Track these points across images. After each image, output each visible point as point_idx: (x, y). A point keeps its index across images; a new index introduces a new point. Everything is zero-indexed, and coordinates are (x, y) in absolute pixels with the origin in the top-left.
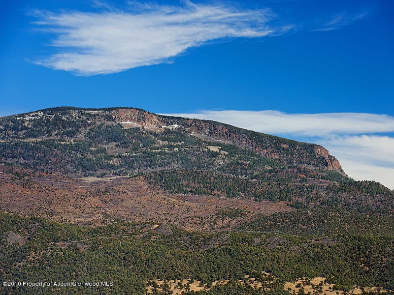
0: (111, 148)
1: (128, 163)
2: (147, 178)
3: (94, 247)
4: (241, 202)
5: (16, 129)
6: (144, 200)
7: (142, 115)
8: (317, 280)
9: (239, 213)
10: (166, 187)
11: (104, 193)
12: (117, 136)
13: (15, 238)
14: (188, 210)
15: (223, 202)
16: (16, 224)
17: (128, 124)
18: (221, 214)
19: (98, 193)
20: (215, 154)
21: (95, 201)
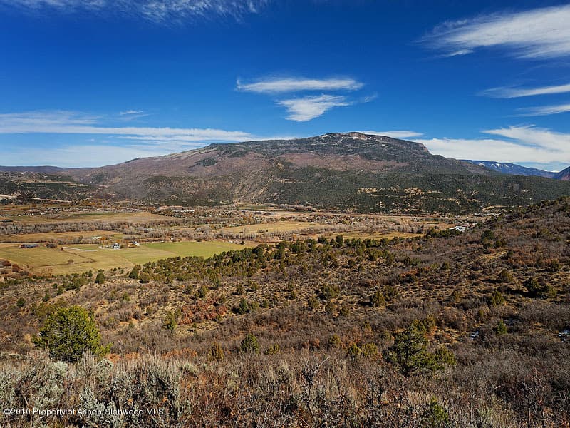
0: (349, 145)
1: (355, 151)
2: (361, 155)
3: (342, 177)
4: (393, 162)
5: (319, 140)
6: (359, 162)
7: (360, 135)
8: (415, 189)
9: (391, 166)
10: (367, 158)
11: (347, 160)
12: (351, 141)
13: (317, 175)
14: (374, 165)
15: (384, 162)
16: (317, 170)
17: (354, 138)
18: (385, 167)
19: (344, 160)
20: (384, 147)
21: (343, 163)
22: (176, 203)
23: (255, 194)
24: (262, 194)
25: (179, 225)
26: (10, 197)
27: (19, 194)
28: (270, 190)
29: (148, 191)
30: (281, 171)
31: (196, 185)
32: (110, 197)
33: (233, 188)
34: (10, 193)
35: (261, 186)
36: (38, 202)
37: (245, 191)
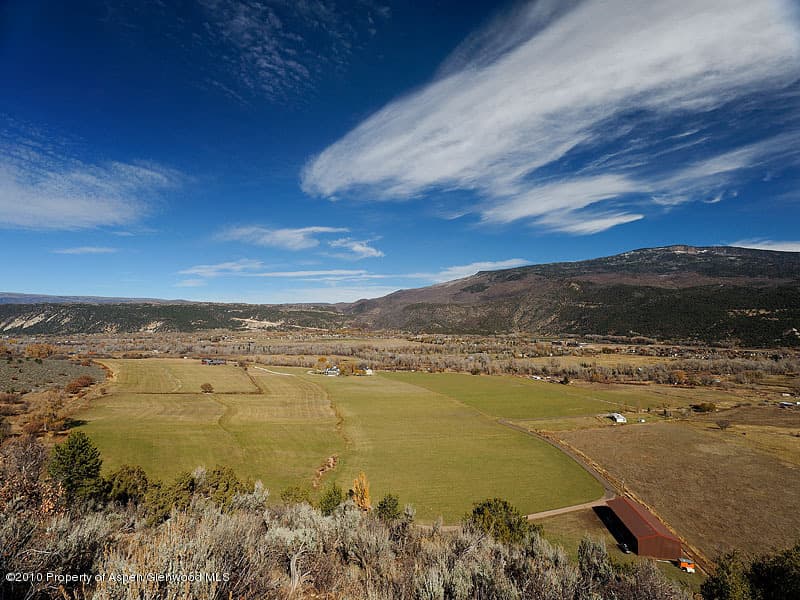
1: (682, 268)
17: (678, 252)
22: (438, 331)
23: (541, 323)
24: (553, 322)
25: (441, 352)
26: (275, 325)
27: (283, 322)
28: (563, 317)
29: (407, 319)
30: (577, 292)
31: (463, 312)
32: (367, 326)
33: (511, 316)
34: (275, 321)
35: (550, 312)
36: (298, 330)
37: (528, 318)
